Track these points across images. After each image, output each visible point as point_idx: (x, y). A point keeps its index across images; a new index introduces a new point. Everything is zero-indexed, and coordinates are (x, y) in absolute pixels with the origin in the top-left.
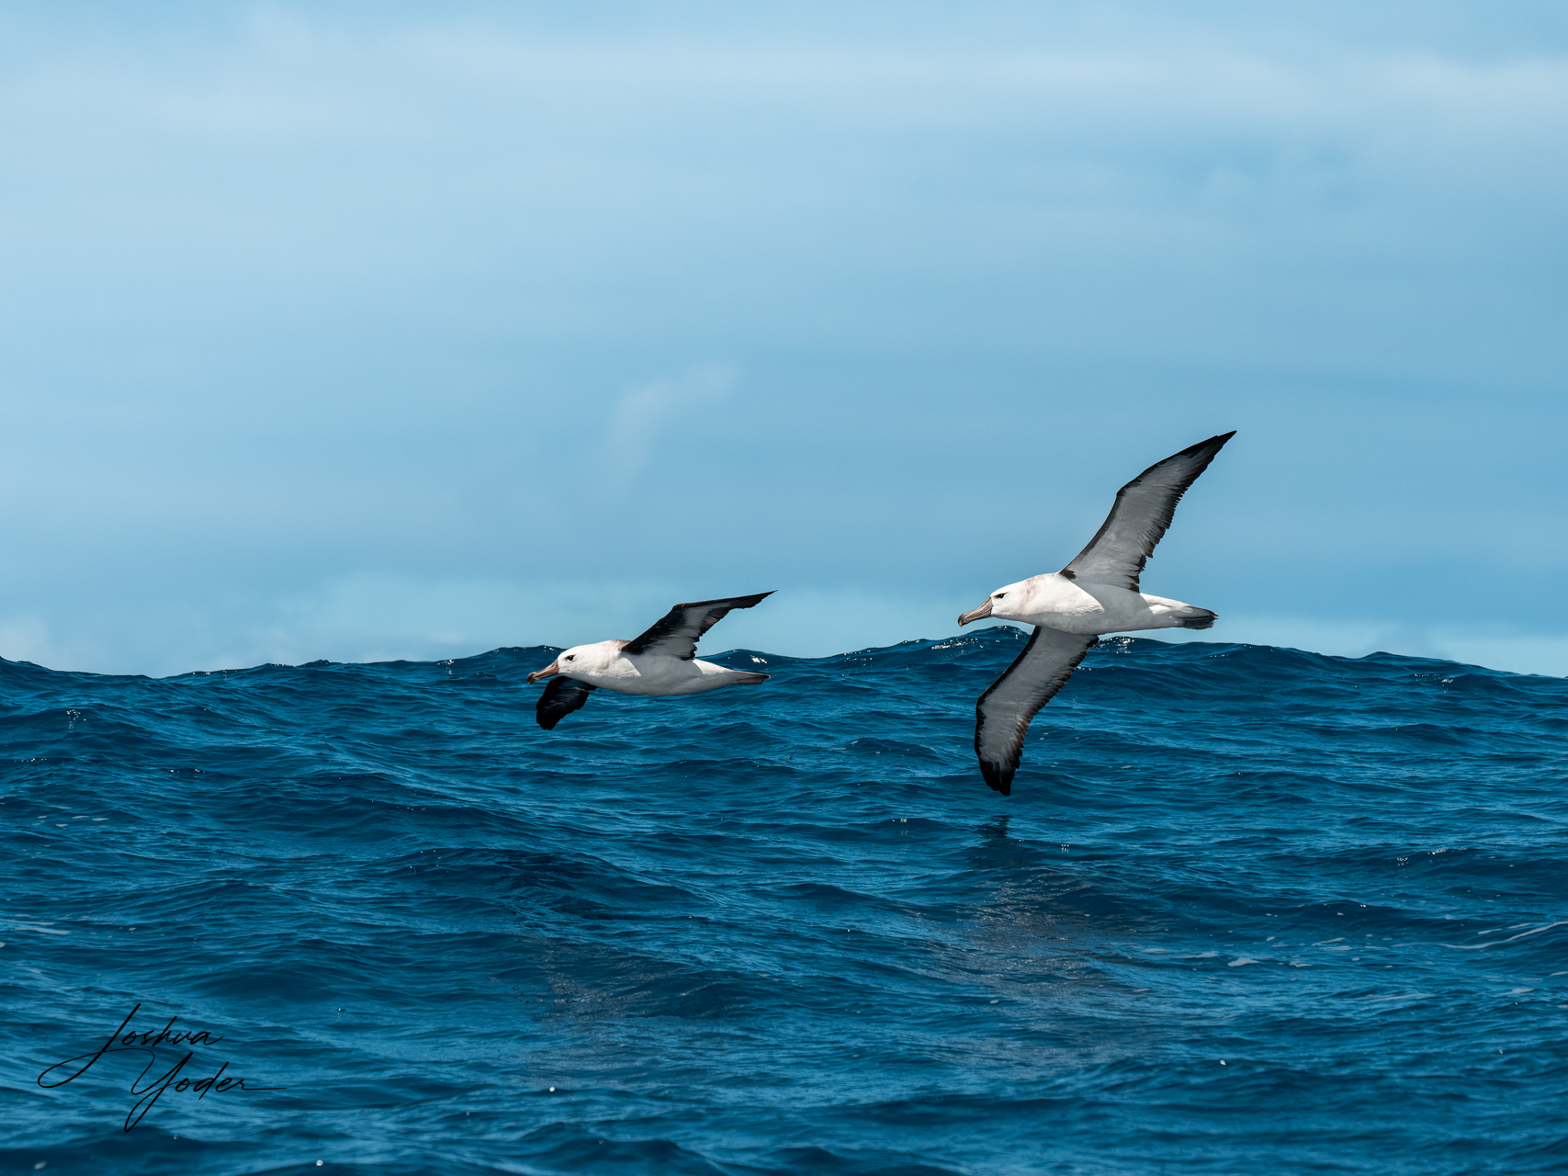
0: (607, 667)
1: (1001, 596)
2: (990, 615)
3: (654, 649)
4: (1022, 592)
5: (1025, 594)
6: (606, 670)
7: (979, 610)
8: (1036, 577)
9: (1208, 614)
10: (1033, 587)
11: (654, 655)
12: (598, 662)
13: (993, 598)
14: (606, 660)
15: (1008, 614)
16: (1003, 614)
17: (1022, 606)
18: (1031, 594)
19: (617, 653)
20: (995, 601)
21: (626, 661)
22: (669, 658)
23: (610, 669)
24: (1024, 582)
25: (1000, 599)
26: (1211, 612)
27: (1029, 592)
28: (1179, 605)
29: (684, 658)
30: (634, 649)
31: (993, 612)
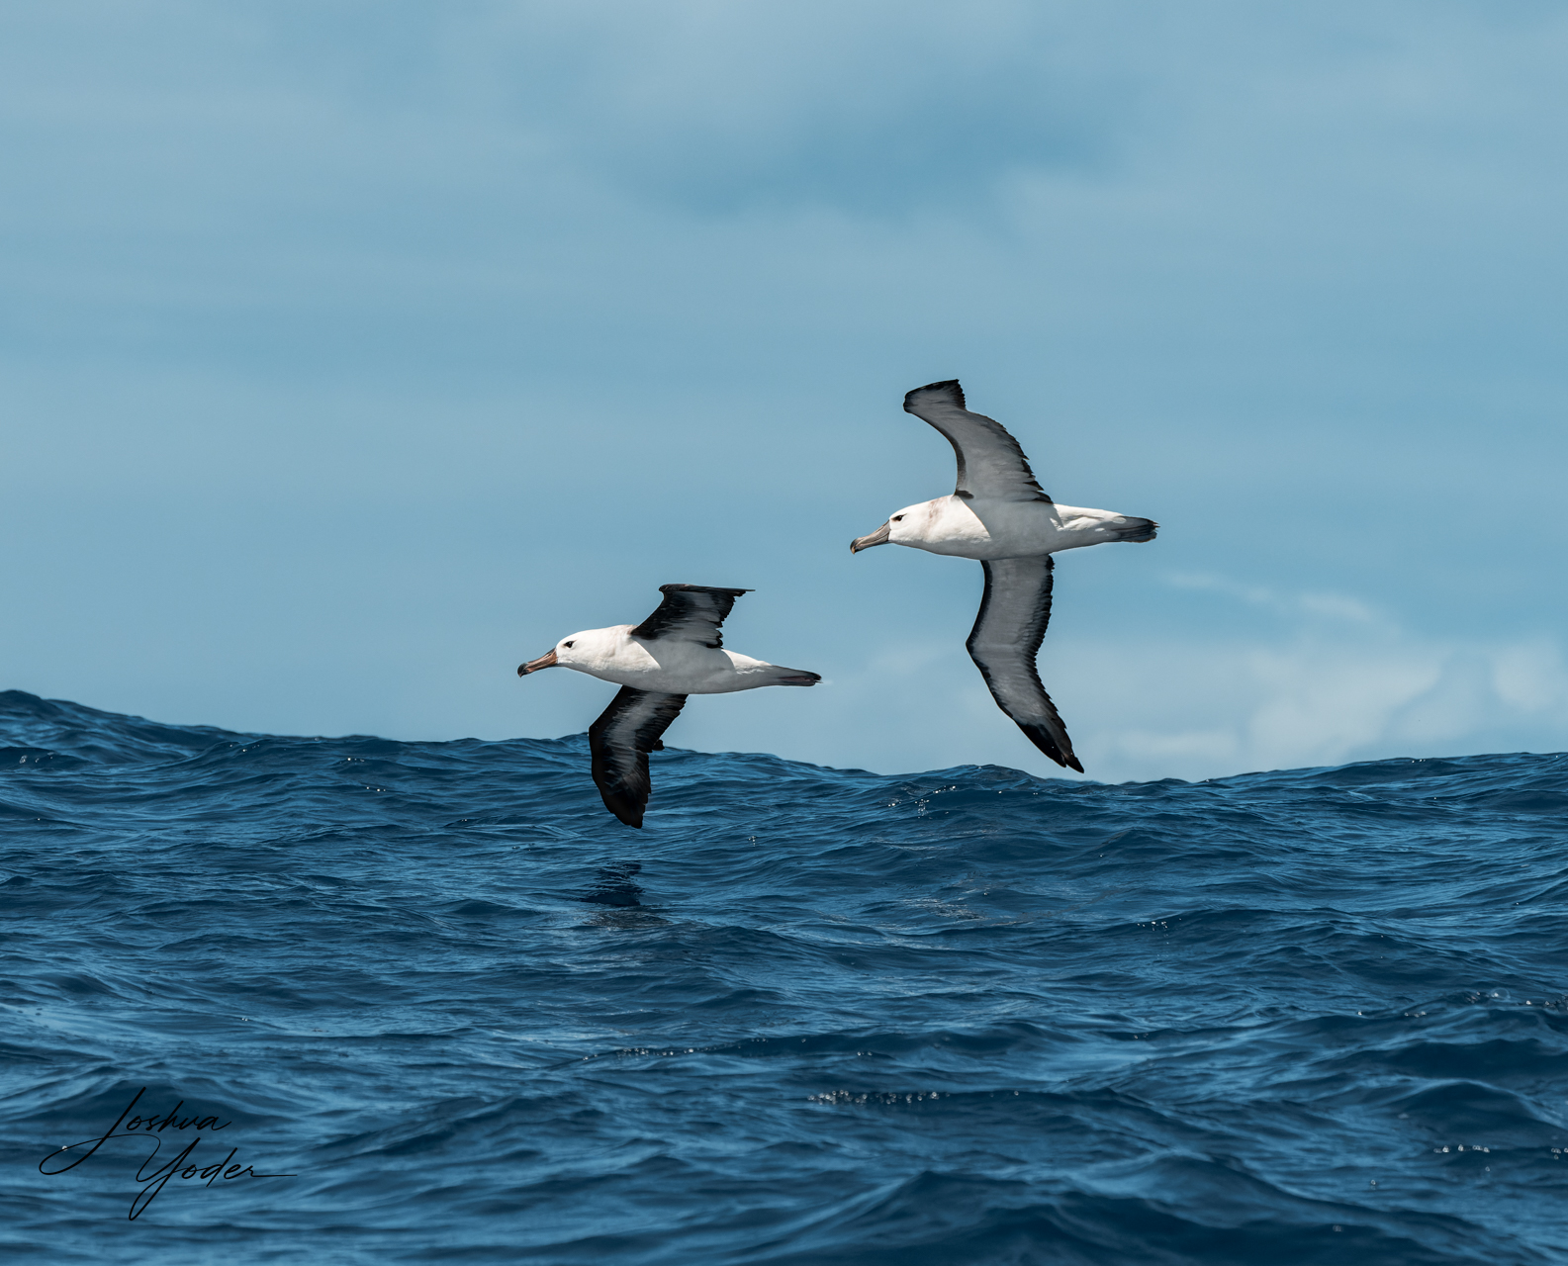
0: (613, 655)
1: (899, 518)
2: (887, 541)
3: (671, 634)
4: (923, 514)
5: (927, 517)
6: (611, 659)
7: (874, 535)
8: (941, 499)
9: (1146, 523)
10: (937, 511)
11: (672, 641)
12: (604, 649)
13: (891, 521)
14: (612, 646)
15: (907, 539)
16: (902, 539)
17: (924, 530)
18: (934, 518)
19: (626, 636)
20: (893, 525)
21: (637, 647)
22: (690, 645)
23: (616, 658)
24: (927, 503)
25: (898, 522)
26: (1149, 521)
27: (931, 516)
28: (1109, 515)
29: (710, 646)
30: (646, 632)
31: (891, 537)
